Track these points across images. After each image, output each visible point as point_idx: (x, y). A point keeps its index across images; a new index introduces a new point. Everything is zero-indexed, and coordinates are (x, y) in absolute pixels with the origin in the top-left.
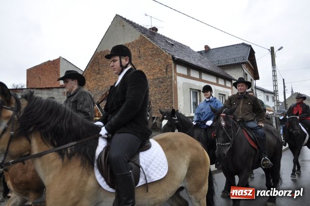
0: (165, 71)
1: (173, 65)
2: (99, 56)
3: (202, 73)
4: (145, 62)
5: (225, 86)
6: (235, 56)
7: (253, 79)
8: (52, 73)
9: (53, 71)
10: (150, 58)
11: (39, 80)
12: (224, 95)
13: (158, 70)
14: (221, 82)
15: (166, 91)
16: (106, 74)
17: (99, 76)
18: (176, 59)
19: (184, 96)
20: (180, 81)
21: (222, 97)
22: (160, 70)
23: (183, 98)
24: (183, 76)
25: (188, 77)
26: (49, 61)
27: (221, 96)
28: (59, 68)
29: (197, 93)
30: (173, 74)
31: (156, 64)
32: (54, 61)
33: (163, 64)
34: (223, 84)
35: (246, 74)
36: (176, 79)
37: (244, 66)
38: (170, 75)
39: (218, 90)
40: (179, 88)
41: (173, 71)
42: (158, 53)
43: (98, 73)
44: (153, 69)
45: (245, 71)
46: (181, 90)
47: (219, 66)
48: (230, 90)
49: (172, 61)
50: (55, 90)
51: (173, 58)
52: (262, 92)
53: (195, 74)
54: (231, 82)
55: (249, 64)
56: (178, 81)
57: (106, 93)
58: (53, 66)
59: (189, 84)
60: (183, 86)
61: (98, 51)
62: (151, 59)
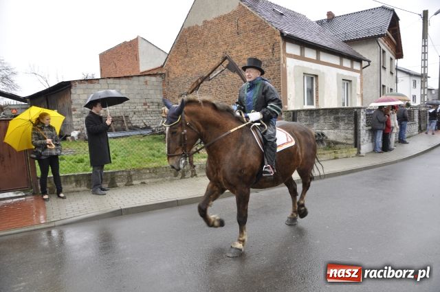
0: (270, 51)
1: (281, 44)
2: (187, 34)
3: (321, 53)
4: (246, 40)
5: (352, 69)
6: (369, 26)
7: (393, 58)
8: (129, 58)
9: (130, 54)
10: (251, 34)
11: (114, 67)
12: (350, 81)
13: (262, 50)
14: (347, 63)
15: (272, 77)
16: (196, 57)
17: (187, 60)
18: (285, 35)
19: (295, 83)
20: (291, 64)
21: (347, 84)
22: (265, 50)
23: (294, 86)
24: (295, 57)
25: (302, 58)
26: (125, 43)
27: (346, 82)
28: (138, 51)
29: (312, 78)
30: (282, 55)
31: (259, 42)
32: (131, 41)
33: (269, 41)
34: (349, 66)
35: (384, 52)
36: (285, 62)
37: (381, 40)
38: (277, 57)
39: (342, 75)
40: (290, 73)
41: (282, 51)
42: (261, 26)
43: (186, 56)
44: (256, 49)
45: (383, 47)
46: (292, 75)
47: (345, 42)
48: (359, 74)
49: (280, 38)
50: (134, 78)
51: (282, 34)
52: (408, 75)
53: (311, 54)
54: (361, 63)
55: (389, 37)
56: (288, 64)
57: (197, 81)
58: (130, 48)
59: (303, 67)
60: (294, 70)
61: (185, 27)
62: (253, 36)
